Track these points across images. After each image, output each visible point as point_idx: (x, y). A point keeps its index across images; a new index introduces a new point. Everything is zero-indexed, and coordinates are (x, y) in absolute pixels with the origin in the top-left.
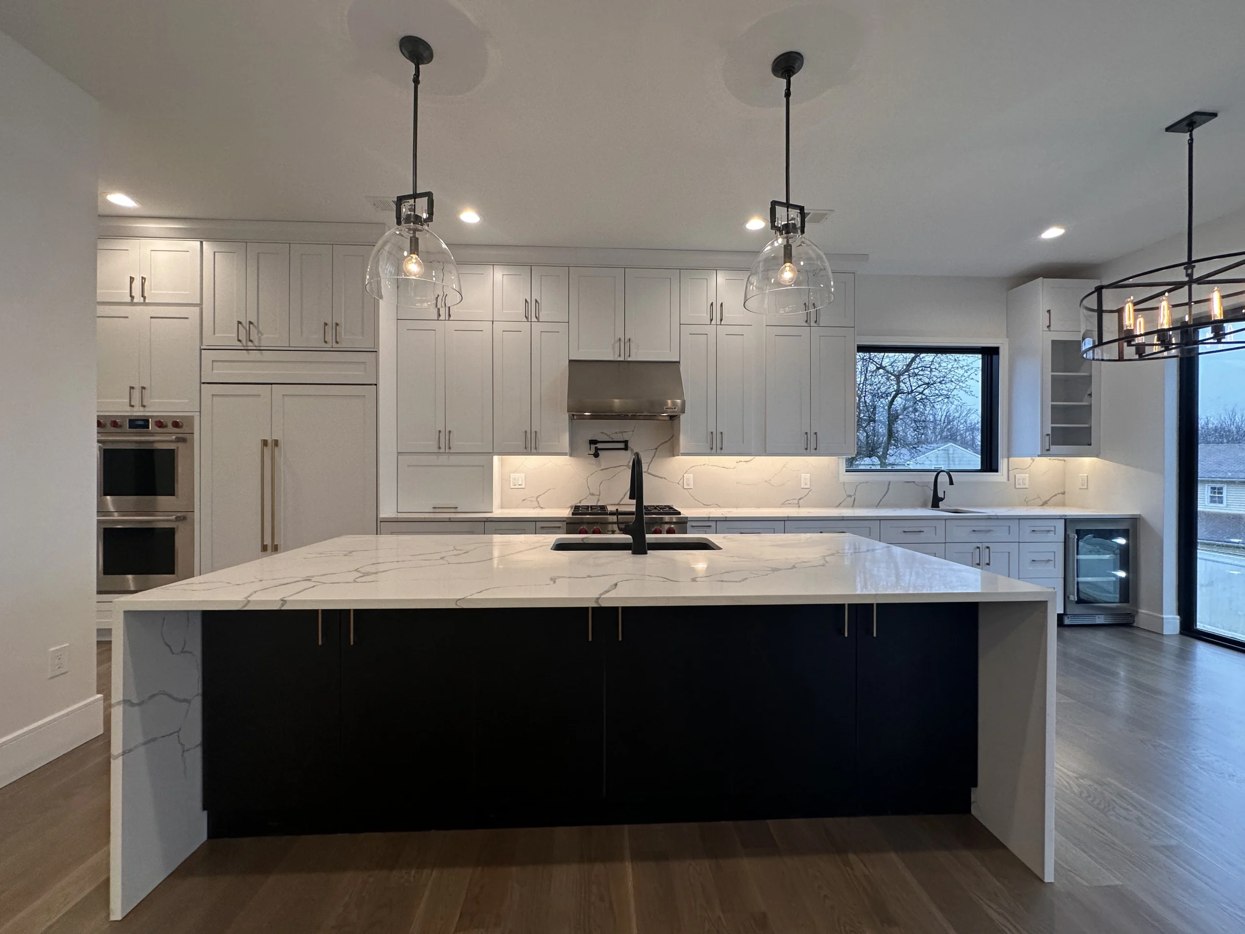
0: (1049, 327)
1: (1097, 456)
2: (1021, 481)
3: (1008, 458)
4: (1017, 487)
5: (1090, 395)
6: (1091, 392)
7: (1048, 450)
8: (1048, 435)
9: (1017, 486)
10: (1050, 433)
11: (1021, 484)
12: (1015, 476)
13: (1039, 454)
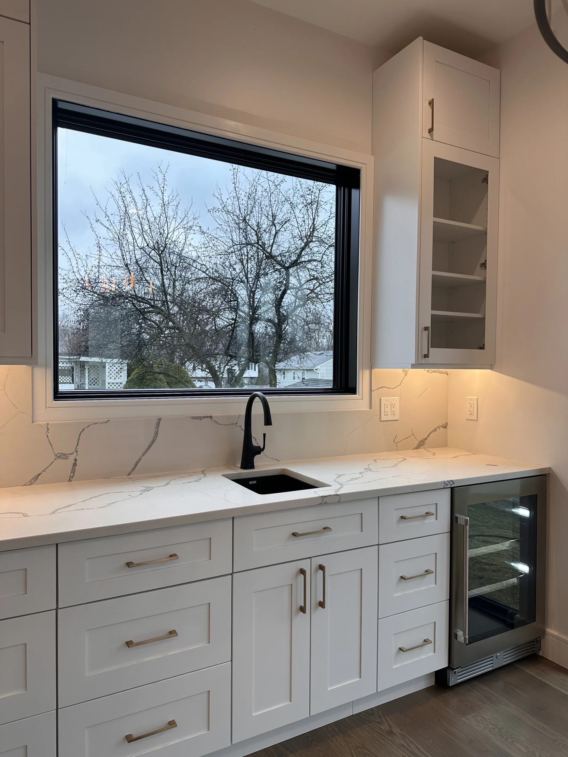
0: (431, 131)
1: (491, 367)
2: (388, 409)
3: (371, 368)
4: (382, 420)
5: (484, 265)
6: (486, 261)
7: (426, 356)
8: (426, 329)
9: (384, 418)
10: (429, 325)
11: (389, 413)
12: (380, 399)
13: (414, 363)
